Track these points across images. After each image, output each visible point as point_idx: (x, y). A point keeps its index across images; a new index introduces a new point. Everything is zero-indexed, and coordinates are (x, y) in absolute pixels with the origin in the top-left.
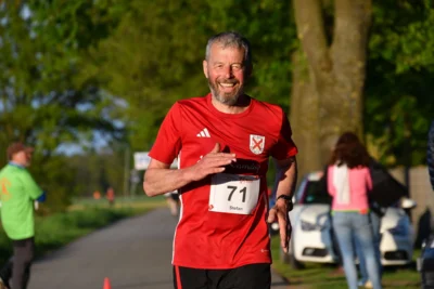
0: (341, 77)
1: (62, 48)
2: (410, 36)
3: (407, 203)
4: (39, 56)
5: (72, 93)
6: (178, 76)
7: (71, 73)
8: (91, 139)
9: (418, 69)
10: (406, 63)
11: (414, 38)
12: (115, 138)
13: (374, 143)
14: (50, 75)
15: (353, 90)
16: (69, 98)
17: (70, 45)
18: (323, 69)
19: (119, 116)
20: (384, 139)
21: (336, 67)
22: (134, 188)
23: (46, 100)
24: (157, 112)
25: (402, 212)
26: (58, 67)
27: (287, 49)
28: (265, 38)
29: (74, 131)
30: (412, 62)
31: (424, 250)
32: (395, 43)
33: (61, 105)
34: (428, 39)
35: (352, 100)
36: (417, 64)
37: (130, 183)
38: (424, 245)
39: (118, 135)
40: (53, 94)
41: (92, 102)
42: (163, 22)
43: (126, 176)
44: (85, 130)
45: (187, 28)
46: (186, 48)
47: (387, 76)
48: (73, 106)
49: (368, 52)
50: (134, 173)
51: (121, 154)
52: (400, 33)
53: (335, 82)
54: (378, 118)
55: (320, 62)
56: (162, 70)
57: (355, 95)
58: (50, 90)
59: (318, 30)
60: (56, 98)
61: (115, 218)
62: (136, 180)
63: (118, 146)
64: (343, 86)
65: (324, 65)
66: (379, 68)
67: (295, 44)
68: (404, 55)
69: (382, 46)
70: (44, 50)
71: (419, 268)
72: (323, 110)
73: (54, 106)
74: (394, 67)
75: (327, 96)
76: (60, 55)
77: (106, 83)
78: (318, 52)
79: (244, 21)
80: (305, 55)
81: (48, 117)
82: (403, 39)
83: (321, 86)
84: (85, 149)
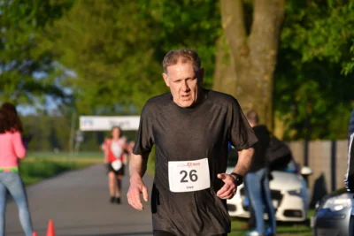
0: (256, 62)
1: (23, 24)
2: (315, 31)
3: (305, 171)
4: (4, 30)
5: (30, 63)
6: (119, 54)
7: (30, 46)
8: (44, 102)
9: (321, 59)
10: (311, 53)
11: (319, 33)
12: (63, 102)
13: (280, 119)
14: (11, 47)
15: (266, 73)
16: (27, 66)
17: (30, 22)
18: (242, 55)
19: (69, 84)
20: (289, 115)
21: (252, 53)
22: (77, 145)
23: (7, 68)
24: (101, 83)
25: (301, 178)
26: (19, 40)
27: (212, 36)
28: (194, 26)
29: (30, 95)
30: (316, 53)
31: (317, 211)
32: (303, 36)
33: (20, 72)
34: (330, 34)
35: (264, 82)
36: (320, 54)
37: (75, 142)
38: (317, 206)
39: (68, 100)
40: (14, 63)
41: (46, 71)
42: (109, 7)
43: (72, 135)
44: (40, 94)
45: (130, 13)
46: (128, 30)
47: (294, 63)
48: (30, 74)
49: (280, 42)
50: (78, 133)
51: (69, 116)
52: (308, 28)
53: (251, 66)
54: (286, 98)
55: (240, 48)
56: (107, 48)
57: (267, 78)
58: (12, 60)
59: (239, 21)
60: (16, 66)
61: (60, 170)
62: (80, 139)
63: (66, 109)
64: (257, 70)
65: (243, 51)
66: (288, 57)
67: (219, 32)
68: (309, 46)
69: (292, 38)
70: (8, 25)
71: (312, 225)
72: (239, 89)
73: (14, 73)
74: (300, 56)
75: (244, 77)
76: (21, 31)
77: (59, 56)
78: (238, 41)
79: (178, 10)
80: (227, 42)
81: (9, 82)
82: (310, 33)
83: (239, 69)
84: (39, 110)
